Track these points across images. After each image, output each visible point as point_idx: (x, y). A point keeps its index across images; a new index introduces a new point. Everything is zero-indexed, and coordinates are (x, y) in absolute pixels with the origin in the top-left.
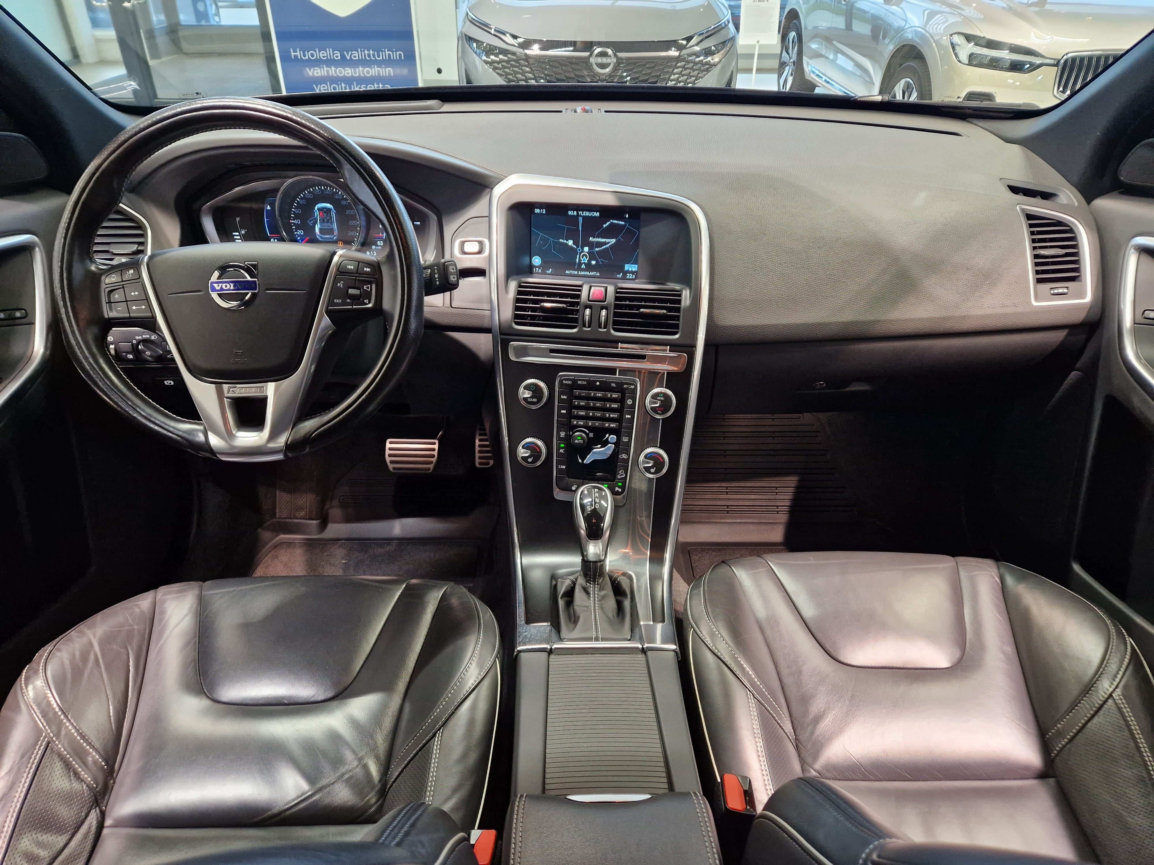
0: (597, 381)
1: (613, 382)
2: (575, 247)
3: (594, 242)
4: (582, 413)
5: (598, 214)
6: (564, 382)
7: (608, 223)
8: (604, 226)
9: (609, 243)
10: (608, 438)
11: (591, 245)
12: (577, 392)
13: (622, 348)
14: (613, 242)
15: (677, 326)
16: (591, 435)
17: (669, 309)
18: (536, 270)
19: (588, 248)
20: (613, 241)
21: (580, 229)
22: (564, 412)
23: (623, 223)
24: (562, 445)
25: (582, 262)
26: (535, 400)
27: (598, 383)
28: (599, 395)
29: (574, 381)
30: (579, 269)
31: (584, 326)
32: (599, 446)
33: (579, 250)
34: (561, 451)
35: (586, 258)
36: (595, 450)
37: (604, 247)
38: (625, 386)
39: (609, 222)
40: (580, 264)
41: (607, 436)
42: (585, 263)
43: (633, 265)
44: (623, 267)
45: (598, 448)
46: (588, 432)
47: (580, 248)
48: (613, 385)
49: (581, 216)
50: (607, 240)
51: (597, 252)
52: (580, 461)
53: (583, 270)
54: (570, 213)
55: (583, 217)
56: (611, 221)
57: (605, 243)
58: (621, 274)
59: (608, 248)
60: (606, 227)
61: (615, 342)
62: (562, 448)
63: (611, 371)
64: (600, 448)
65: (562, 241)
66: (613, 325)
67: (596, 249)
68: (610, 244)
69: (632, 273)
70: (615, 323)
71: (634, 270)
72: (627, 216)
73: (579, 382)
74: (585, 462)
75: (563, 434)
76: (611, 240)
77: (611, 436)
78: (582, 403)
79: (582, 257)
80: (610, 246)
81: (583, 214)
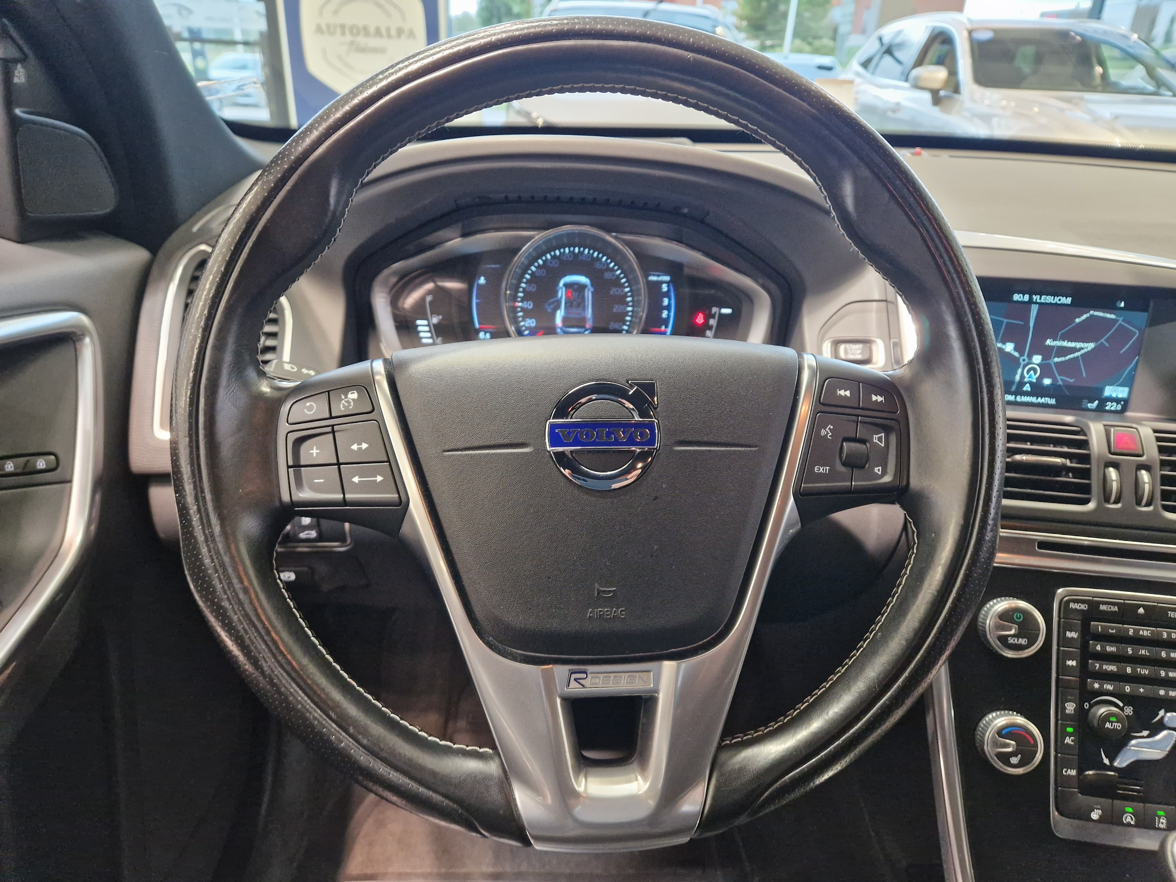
0: (1139, 606)
1: (1172, 610)
2: (1016, 354)
3: (1054, 347)
4: (1111, 668)
5: (1069, 300)
6: (1072, 605)
7: (1085, 316)
8: (1078, 320)
9: (1081, 349)
10: (1162, 718)
11: (1047, 352)
12: (1098, 626)
14: (1089, 349)
16: (1129, 711)
19: (1040, 357)
20: (1091, 346)
21: (1032, 325)
22: (1071, 663)
23: (1112, 316)
24: (1070, 730)
25: (1026, 380)
26: (1023, 641)
27: (1141, 611)
28: (1145, 632)
29: (1093, 605)
30: (1020, 392)
31: (1107, 500)
32: (1145, 733)
33: (1024, 360)
34: (1068, 740)
35: (1035, 374)
36: (1133, 742)
37: (1071, 356)
39: (1088, 315)
40: (1022, 383)
41: (1162, 713)
42: (1031, 383)
43: (1121, 388)
44: (1102, 390)
45: (1143, 737)
46: (1121, 704)
47: (1025, 357)
48: (1172, 614)
49: (1036, 303)
50: (1078, 345)
51: (1056, 364)
52: (1106, 761)
53: (1027, 394)
54: (1017, 297)
55: (1040, 304)
56: (1092, 312)
57: (1074, 350)
58: (1097, 401)
59: (1078, 357)
60: (1080, 323)
61: (1171, 531)
62: (1070, 735)
63: (1166, 587)
64: (1148, 736)
66: (1163, 500)
67: (1056, 360)
68: (1083, 352)
69: (1117, 401)
70: (1164, 495)
71: (1120, 396)
72: (1122, 305)
73: (1103, 607)
74: (1116, 764)
75: (1070, 708)
76: (1086, 345)
77: (1169, 714)
78: (1111, 649)
79: (1028, 372)
80: (1082, 355)
81: (1040, 299)
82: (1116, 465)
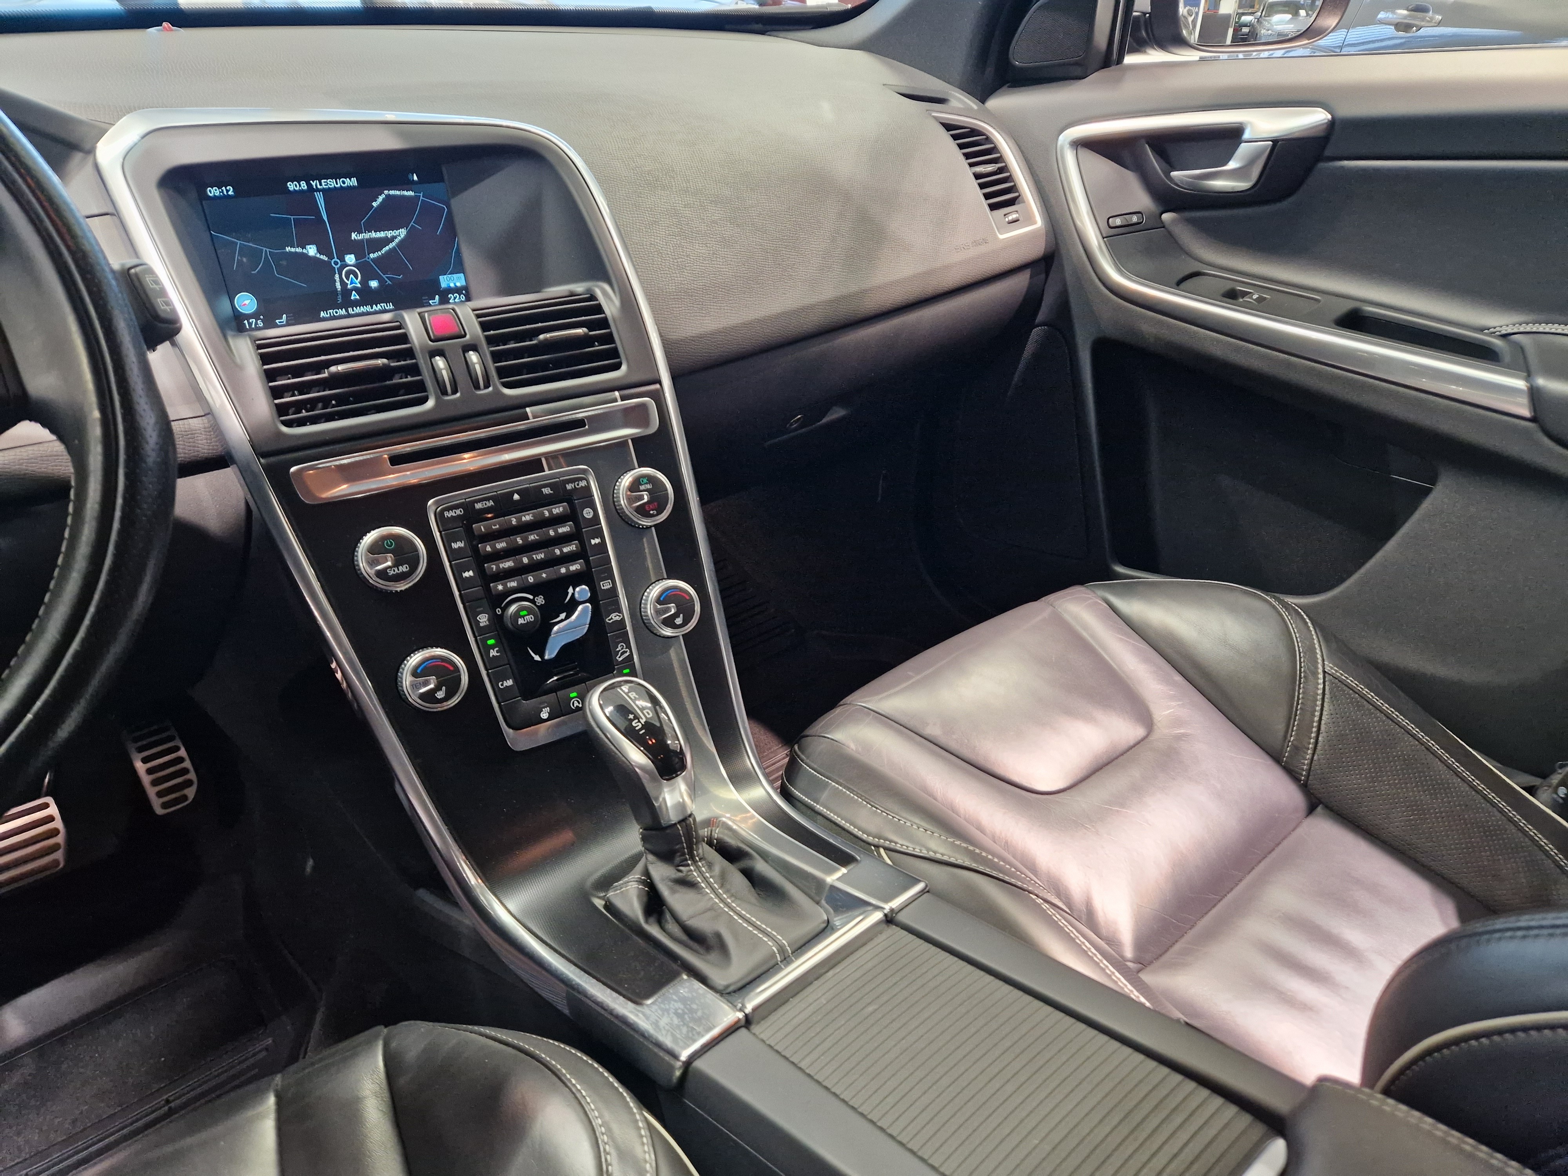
0: (512, 493)
1: (545, 486)
2: (324, 258)
3: (362, 240)
4: (508, 564)
5: (354, 182)
6: (446, 514)
7: (381, 198)
8: (375, 204)
9: (393, 238)
10: (573, 594)
11: (358, 249)
12: (481, 527)
13: (535, 416)
14: (402, 236)
15: (614, 353)
16: (540, 600)
17: (590, 325)
18: (250, 324)
19: (352, 256)
20: (402, 233)
21: (325, 218)
22: (468, 574)
23: (411, 193)
24: (491, 642)
25: (349, 287)
26: (404, 568)
27: (516, 497)
28: (527, 517)
29: (468, 507)
30: (348, 303)
31: (444, 392)
32: (563, 616)
33: (336, 263)
34: (493, 653)
35: (356, 277)
36: (556, 628)
37: (387, 248)
38: (569, 487)
39: (383, 196)
40: (346, 292)
41: (571, 590)
42: (356, 289)
43: (456, 276)
44: (438, 283)
45: (562, 621)
46: (531, 597)
47: (336, 259)
48: (547, 491)
49: (318, 190)
50: (390, 234)
51: (373, 260)
52: (537, 658)
53: (356, 304)
54: (291, 186)
55: (323, 190)
56: (386, 192)
57: (387, 241)
58: (437, 296)
59: (394, 248)
60: (378, 206)
61: (518, 408)
62: (492, 647)
63: (533, 465)
64: (567, 618)
65: (293, 250)
66: (500, 377)
67: (372, 256)
68: (397, 241)
69: (458, 290)
70: (501, 372)
71: (458, 284)
72: (415, 178)
73: (478, 506)
74: (546, 657)
75: (483, 619)
76: (397, 232)
77: (577, 589)
78: (501, 545)
79: (347, 278)
80: (398, 245)
81: (321, 185)
82: (441, 353)
